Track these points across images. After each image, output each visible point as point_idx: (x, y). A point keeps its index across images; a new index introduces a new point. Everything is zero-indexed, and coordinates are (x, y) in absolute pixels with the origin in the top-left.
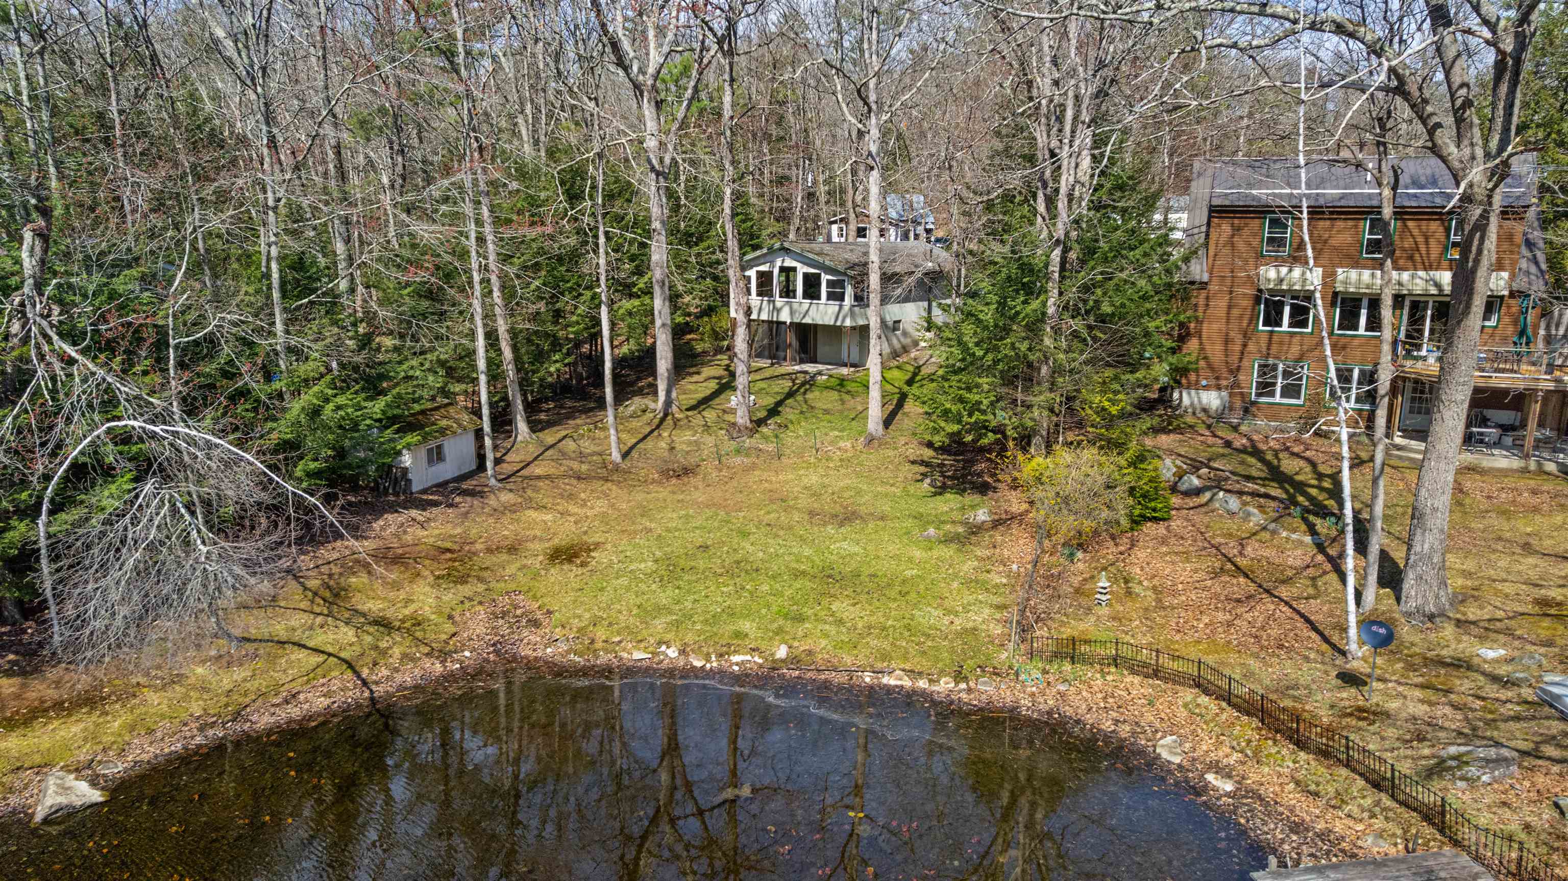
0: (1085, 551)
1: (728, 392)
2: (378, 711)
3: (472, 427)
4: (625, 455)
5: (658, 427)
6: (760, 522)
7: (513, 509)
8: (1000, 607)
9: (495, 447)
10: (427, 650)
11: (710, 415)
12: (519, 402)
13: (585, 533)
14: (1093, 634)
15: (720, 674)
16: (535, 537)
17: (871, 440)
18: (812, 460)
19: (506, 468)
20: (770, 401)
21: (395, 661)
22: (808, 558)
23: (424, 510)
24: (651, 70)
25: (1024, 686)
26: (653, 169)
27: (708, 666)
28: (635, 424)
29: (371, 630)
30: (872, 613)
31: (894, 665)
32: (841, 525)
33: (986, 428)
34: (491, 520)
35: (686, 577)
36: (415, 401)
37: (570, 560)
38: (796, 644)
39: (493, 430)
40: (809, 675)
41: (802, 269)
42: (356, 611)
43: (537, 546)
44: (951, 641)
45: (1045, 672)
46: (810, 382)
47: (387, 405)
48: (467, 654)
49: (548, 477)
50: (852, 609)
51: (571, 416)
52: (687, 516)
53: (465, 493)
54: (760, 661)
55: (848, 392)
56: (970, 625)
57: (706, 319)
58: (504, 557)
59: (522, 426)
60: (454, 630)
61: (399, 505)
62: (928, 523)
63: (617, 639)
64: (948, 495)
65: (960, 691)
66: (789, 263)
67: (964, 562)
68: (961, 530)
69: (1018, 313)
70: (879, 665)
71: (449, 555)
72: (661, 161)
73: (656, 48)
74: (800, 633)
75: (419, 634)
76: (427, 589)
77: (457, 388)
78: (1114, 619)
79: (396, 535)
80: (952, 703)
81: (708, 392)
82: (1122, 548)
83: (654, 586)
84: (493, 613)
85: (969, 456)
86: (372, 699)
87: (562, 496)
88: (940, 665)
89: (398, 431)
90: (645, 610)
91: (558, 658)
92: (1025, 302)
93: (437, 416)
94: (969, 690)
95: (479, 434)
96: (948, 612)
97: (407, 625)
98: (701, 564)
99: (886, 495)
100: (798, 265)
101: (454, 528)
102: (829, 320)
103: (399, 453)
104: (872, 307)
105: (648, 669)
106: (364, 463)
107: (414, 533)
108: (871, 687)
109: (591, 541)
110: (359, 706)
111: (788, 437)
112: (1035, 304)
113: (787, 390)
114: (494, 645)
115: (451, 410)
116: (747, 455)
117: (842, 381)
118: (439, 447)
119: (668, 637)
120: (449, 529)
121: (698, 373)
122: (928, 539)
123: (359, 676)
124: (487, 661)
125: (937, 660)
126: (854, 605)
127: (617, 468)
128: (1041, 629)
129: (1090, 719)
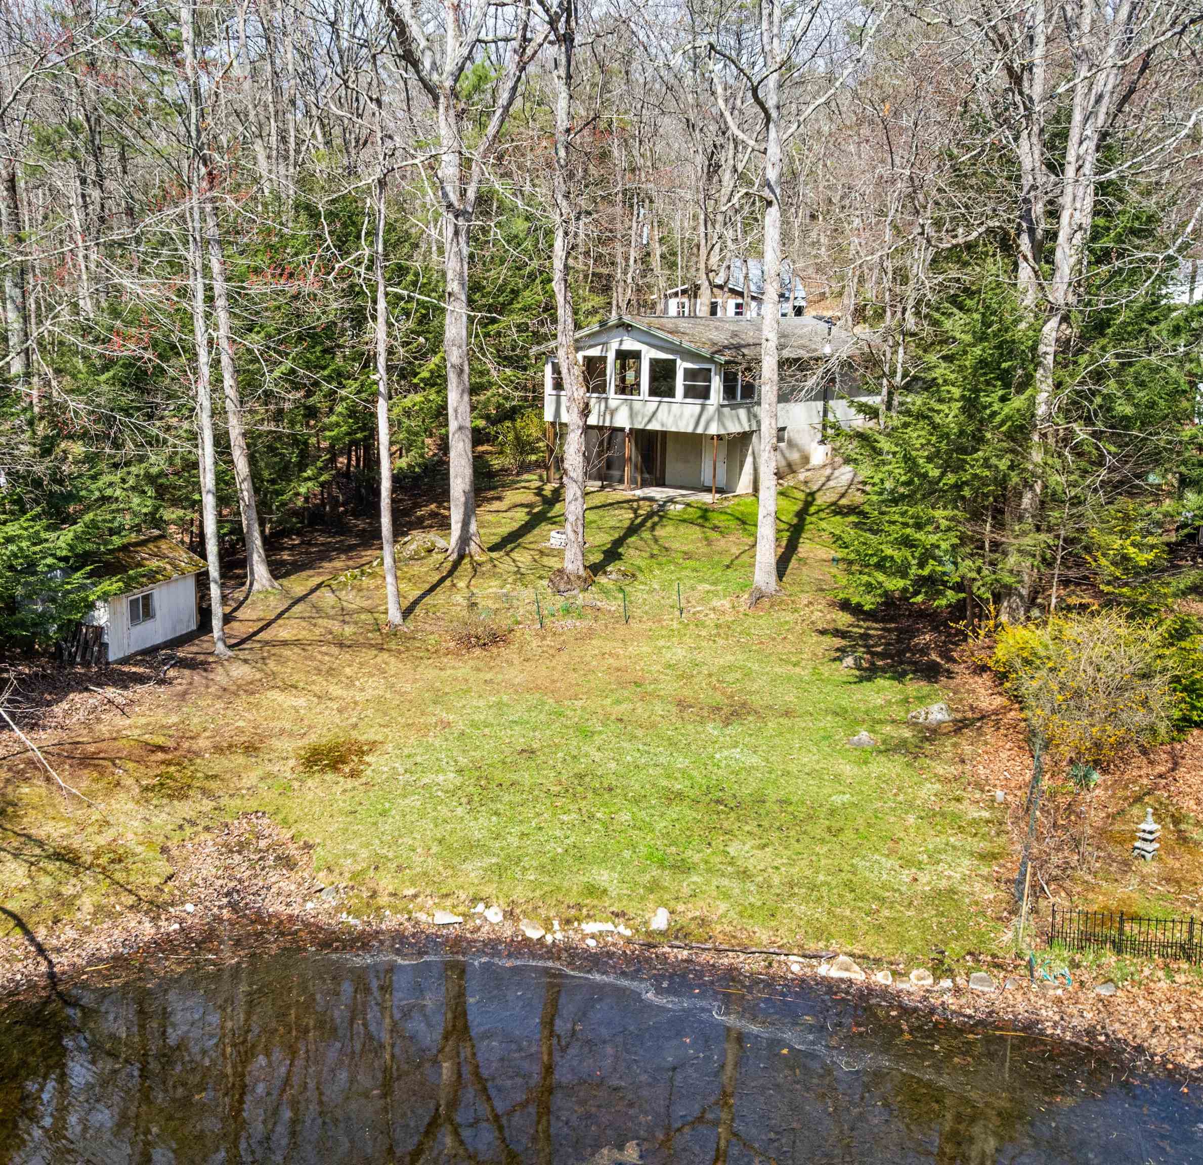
0: (1105, 771)
1: (544, 527)
2: (60, 995)
3: (192, 569)
4: (407, 613)
5: (450, 573)
6: (607, 716)
7: (249, 689)
8: (986, 857)
9: (224, 599)
10: (131, 900)
11: (523, 557)
12: (256, 534)
13: (355, 726)
14: (1139, 905)
15: (570, 953)
16: (282, 731)
17: (759, 597)
18: (675, 625)
19: (239, 629)
20: (605, 539)
21: (84, 916)
22: (683, 772)
23: (126, 687)
24: (450, 66)
25: (1043, 987)
26: (450, 206)
27: (549, 939)
28: (417, 569)
29: (51, 867)
30: (792, 862)
31: (834, 946)
32: (727, 723)
33: (944, 583)
34: (219, 705)
35: (506, 798)
36: (112, 532)
37: (334, 766)
38: (680, 907)
39: (223, 576)
40: (704, 957)
41: (649, 354)
42: (29, 837)
43: (285, 745)
44: (919, 911)
45: (1074, 965)
46: (659, 513)
47: (77, 538)
48: (189, 907)
49: (297, 643)
50: (759, 853)
51: (325, 555)
52: (500, 705)
53: (183, 664)
54: (628, 933)
55: (715, 528)
56: (943, 884)
57: (508, 424)
58: (240, 760)
59: (260, 570)
60: (170, 870)
61: (90, 680)
62: (857, 722)
63: (411, 892)
64: (880, 682)
65: (943, 992)
66: (630, 344)
67: (919, 784)
68: (907, 733)
69: (994, 414)
70: (812, 946)
71: (160, 756)
72: (463, 194)
73: (456, 37)
74: (686, 891)
75: (119, 876)
76: (131, 806)
77: (170, 514)
78: (1168, 880)
79: (87, 725)
80: (932, 1011)
81: (516, 525)
82: (1162, 769)
83: (460, 811)
84: (226, 845)
85: (905, 623)
86: (51, 975)
87: (319, 671)
88: (908, 949)
89: (90, 575)
90: (449, 848)
91: (323, 919)
92: (1003, 399)
93: (143, 553)
94: (957, 991)
95: (202, 580)
96: (908, 862)
97: (103, 861)
98: (526, 778)
99: (789, 679)
100: (643, 348)
101: (167, 715)
102: (685, 426)
103: (91, 606)
104: (765, 406)
105: (459, 939)
106: (43, 619)
107: (112, 722)
108: (802, 981)
109: (362, 738)
110: (32, 987)
111: (638, 592)
112: (1018, 402)
113: (627, 524)
114: (228, 894)
115: (164, 545)
116: (580, 617)
117: (705, 513)
118: (147, 599)
119: (488, 890)
120: (160, 717)
121: (499, 499)
122: (859, 746)
123: (32, 940)
124: (218, 919)
125: (903, 941)
126: (764, 847)
127: (395, 633)
128: (1055, 893)
129: (1158, 1045)
